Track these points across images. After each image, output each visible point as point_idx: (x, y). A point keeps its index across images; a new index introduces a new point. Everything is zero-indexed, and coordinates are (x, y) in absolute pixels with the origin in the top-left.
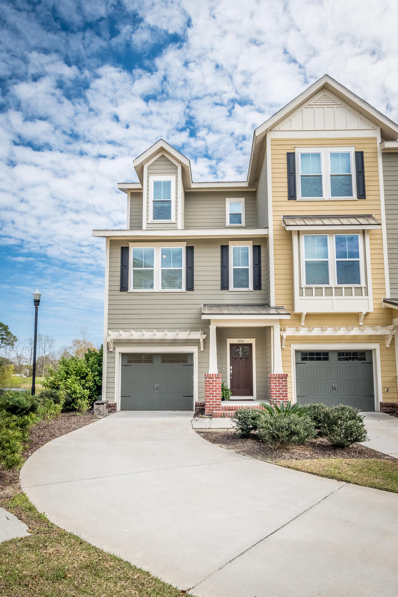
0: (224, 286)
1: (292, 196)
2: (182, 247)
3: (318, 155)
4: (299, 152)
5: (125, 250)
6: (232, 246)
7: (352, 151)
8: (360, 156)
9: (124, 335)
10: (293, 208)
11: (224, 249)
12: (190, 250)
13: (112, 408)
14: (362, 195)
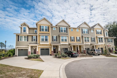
0: (32, 41)
1: (40, 31)
2: (27, 36)
3: (43, 26)
4: (41, 26)
5: (19, 36)
6: (33, 36)
7: (47, 26)
8: (48, 27)
9: (18, 47)
10: (40, 32)
11: (32, 36)
12: (28, 36)
13: (16, 56)
14: (48, 31)
